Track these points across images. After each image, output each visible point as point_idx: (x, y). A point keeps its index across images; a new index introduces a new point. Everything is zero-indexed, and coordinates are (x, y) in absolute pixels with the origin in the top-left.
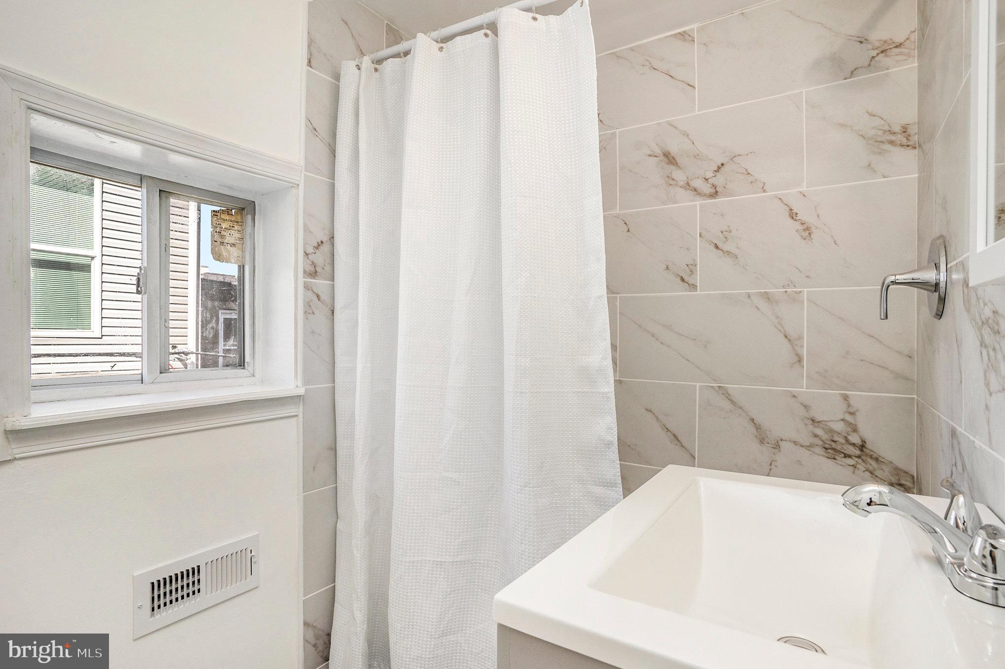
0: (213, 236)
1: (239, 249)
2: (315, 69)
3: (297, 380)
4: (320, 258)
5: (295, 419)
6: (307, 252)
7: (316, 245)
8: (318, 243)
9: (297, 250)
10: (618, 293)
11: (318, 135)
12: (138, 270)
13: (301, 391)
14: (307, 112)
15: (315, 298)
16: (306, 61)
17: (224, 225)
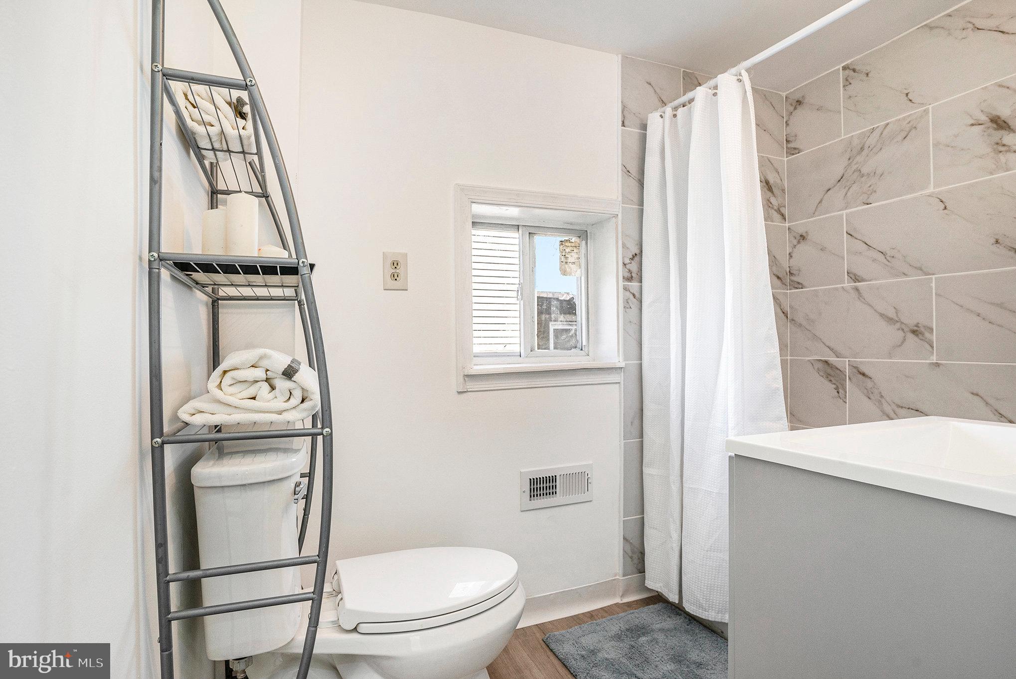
0: (561, 259)
1: (577, 266)
2: (629, 127)
3: (619, 356)
4: (634, 267)
5: (618, 385)
6: (625, 263)
7: (631, 257)
8: (633, 255)
9: (617, 262)
10: (933, 274)
11: (631, 175)
12: (518, 286)
13: (622, 365)
14: (622, 161)
15: (631, 296)
16: (621, 123)
17: (567, 250)
